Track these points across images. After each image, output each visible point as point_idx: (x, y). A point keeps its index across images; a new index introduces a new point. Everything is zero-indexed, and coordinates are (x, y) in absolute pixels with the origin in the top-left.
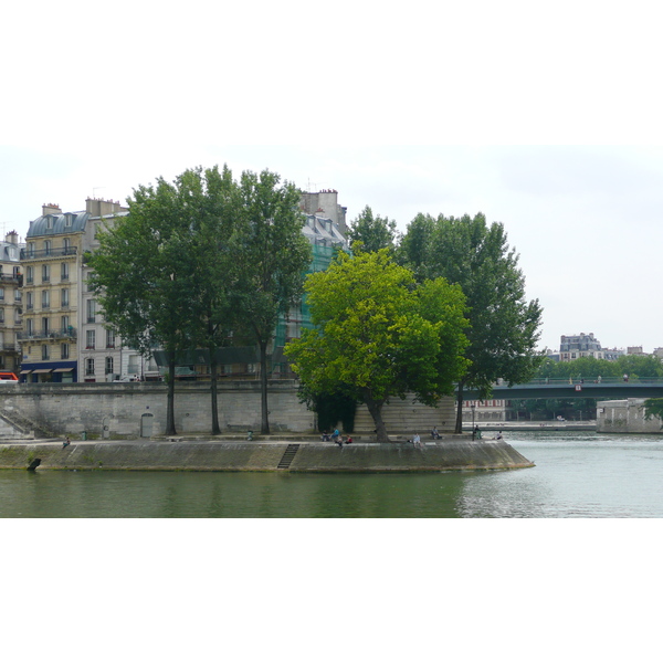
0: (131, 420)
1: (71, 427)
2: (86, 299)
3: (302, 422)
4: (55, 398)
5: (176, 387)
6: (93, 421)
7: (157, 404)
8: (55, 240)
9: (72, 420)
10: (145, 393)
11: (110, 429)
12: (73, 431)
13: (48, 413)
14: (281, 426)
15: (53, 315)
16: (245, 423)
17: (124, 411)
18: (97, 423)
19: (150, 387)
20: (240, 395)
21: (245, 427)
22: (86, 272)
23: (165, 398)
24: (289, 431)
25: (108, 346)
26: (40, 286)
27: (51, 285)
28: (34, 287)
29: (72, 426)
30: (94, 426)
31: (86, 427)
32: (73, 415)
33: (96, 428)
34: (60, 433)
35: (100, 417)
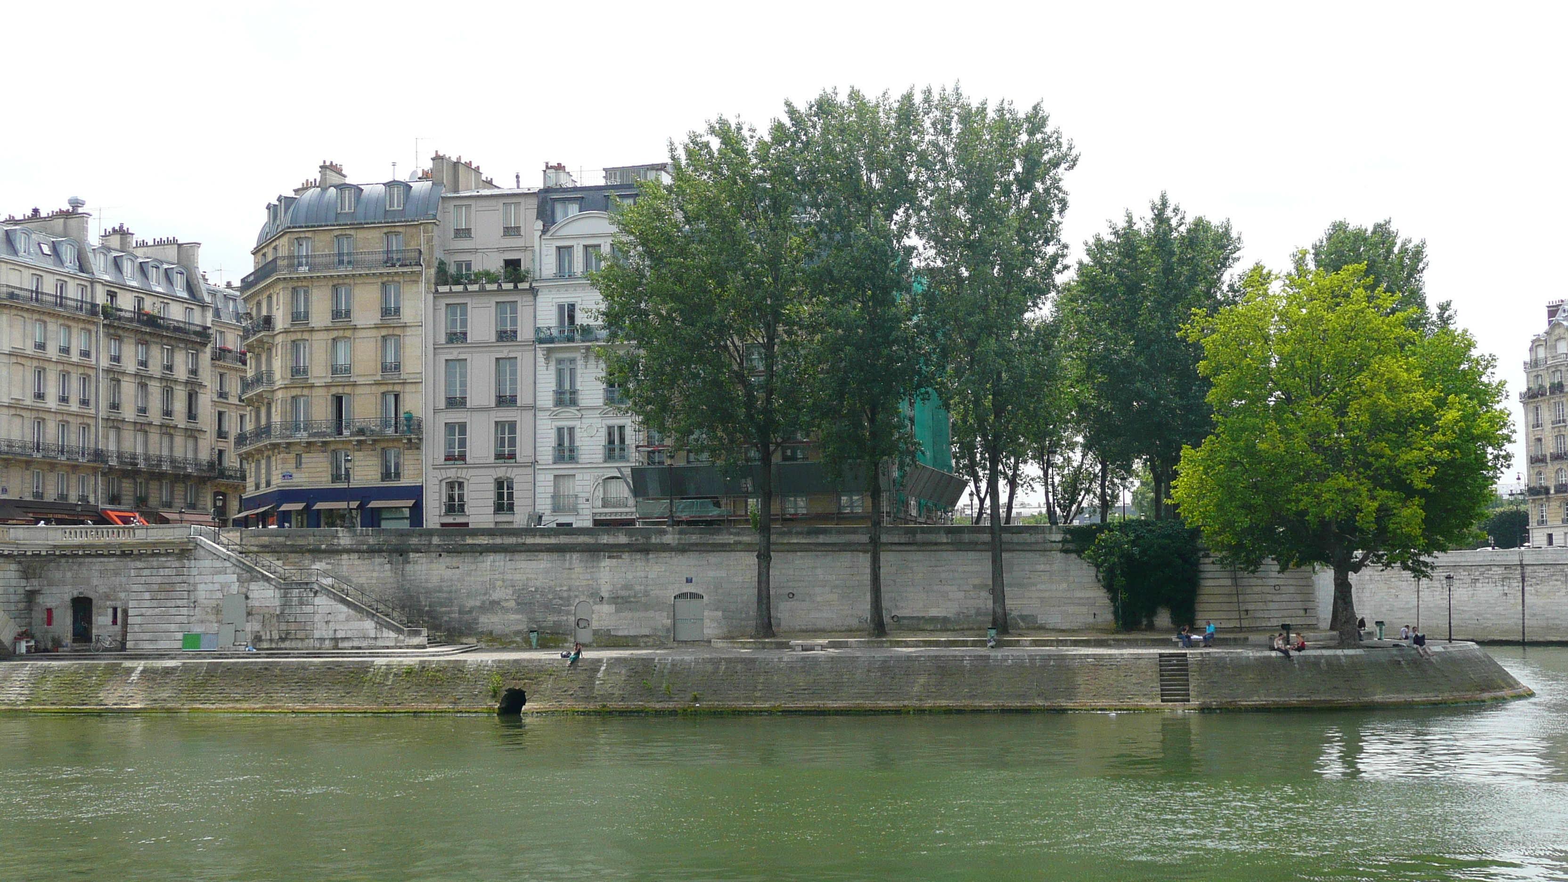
0: (646, 607)
1: (488, 621)
2: (442, 358)
3: (1071, 609)
4: (446, 560)
5: (773, 538)
6: (548, 607)
7: (711, 574)
8: (361, 234)
9: (493, 606)
10: (682, 549)
11: (595, 625)
12: (498, 629)
13: (428, 592)
14: (1023, 618)
15: (359, 390)
16: (934, 612)
17: (626, 587)
18: (560, 612)
19: (694, 538)
20: (919, 556)
21: (933, 620)
22: (443, 303)
23: (751, 560)
24: (1042, 628)
25: (499, 456)
26: (327, 329)
27: (355, 328)
28: (312, 330)
29: (495, 619)
30: (552, 618)
31: (531, 620)
32: (496, 596)
33: (557, 624)
34: (461, 634)
35: (567, 601)
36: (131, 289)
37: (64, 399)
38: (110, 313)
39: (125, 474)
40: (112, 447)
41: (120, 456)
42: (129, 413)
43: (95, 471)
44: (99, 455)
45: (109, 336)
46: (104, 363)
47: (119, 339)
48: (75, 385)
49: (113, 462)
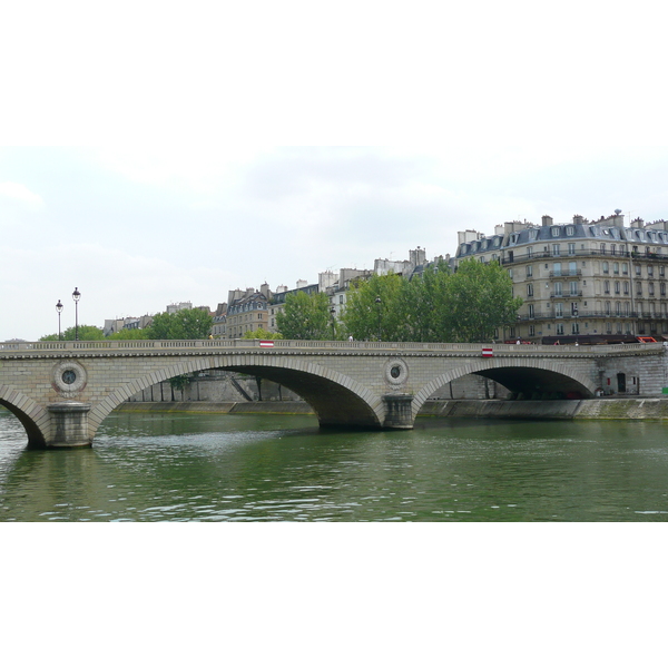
36: (644, 244)
37: (618, 293)
38: (635, 255)
39: (646, 321)
40: (639, 311)
41: (643, 314)
42: (646, 295)
43: (632, 321)
44: (634, 315)
45: (635, 265)
46: (634, 276)
47: (640, 265)
48: (622, 286)
49: (640, 317)
